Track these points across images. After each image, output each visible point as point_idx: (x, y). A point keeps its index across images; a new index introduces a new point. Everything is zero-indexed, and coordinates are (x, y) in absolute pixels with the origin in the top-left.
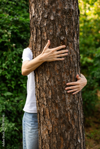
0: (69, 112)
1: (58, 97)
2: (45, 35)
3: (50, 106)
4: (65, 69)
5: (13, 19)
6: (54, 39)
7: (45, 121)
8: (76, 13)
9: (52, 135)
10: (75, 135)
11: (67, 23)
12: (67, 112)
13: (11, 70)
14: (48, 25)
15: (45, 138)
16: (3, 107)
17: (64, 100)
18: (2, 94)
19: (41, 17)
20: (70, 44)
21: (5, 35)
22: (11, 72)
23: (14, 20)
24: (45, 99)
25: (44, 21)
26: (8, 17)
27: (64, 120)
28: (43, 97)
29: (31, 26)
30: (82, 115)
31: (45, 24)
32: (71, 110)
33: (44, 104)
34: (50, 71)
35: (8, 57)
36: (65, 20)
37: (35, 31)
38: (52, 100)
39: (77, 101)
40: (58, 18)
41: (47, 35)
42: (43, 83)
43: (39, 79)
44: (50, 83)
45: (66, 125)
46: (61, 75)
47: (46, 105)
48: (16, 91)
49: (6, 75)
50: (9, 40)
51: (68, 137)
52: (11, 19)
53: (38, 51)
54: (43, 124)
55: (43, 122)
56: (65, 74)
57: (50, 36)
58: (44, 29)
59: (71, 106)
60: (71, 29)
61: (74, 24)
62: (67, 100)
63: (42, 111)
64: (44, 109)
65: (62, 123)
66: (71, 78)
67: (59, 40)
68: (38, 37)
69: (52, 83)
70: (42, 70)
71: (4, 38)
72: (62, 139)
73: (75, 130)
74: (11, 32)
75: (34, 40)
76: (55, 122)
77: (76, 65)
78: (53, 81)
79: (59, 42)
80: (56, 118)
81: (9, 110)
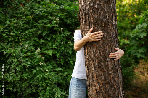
0: (111, 75)
1: (103, 64)
2: (92, 18)
3: (97, 71)
4: (107, 43)
5: (59, 8)
6: (98, 22)
7: (94, 83)
8: (114, 2)
9: (99, 93)
10: (117, 92)
11: (107, 9)
12: (110, 75)
13: (60, 50)
14: (94, 12)
15: (94, 96)
16: (56, 80)
17: (107, 66)
18: (54, 69)
19: (88, 6)
20: (110, 24)
21: (53, 21)
22: (60, 52)
23: (61, 8)
24: (93, 66)
25: (90, 9)
26: (55, 6)
27: (108, 81)
28: (91, 65)
29: (80, 13)
30: (121, 78)
31: (91, 11)
32: (113, 74)
33: (92, 70)
34: (96, 45)
35: (57, 39)
36: (106, 7)
37: (84, 16)
38: (98, 67)
39: (117, 67)
40: (101, 6)
41: (93, 18)
42: (91, 54)
43: (88, 51)
44: (96, 54)
45: (109, 85)
46: (105, 47)
47: (94, 71)
48: (65, 67)
49: (56, 54)
50: (58, 25)
51: (111, 94)
52: (58, 8)
53: (86, 31)
54: (92, 85)
55: (92, 84)
56: (108, 47)
57: (95, 19)
58: (91, 14)
59: (112, 71)
60: (110, 13)
61: (112, 10)
62: (110, 66)
63: (91, 75)
64: (92, 74)
65: (107, 84)
66: (112, 49)
67: (102, 22)
68: (87, 20)
69: (98, 54)
70: (90, 44)
71: (53, 24)
72: (107, 96)
73: (116, 89)
74: (59, 19)
75: (84, 22)
76: (101, 83)
77: (115, 40)
78: (98, 52)
79: (102, 23)
80: (102, 80)
81: (60, 83)
